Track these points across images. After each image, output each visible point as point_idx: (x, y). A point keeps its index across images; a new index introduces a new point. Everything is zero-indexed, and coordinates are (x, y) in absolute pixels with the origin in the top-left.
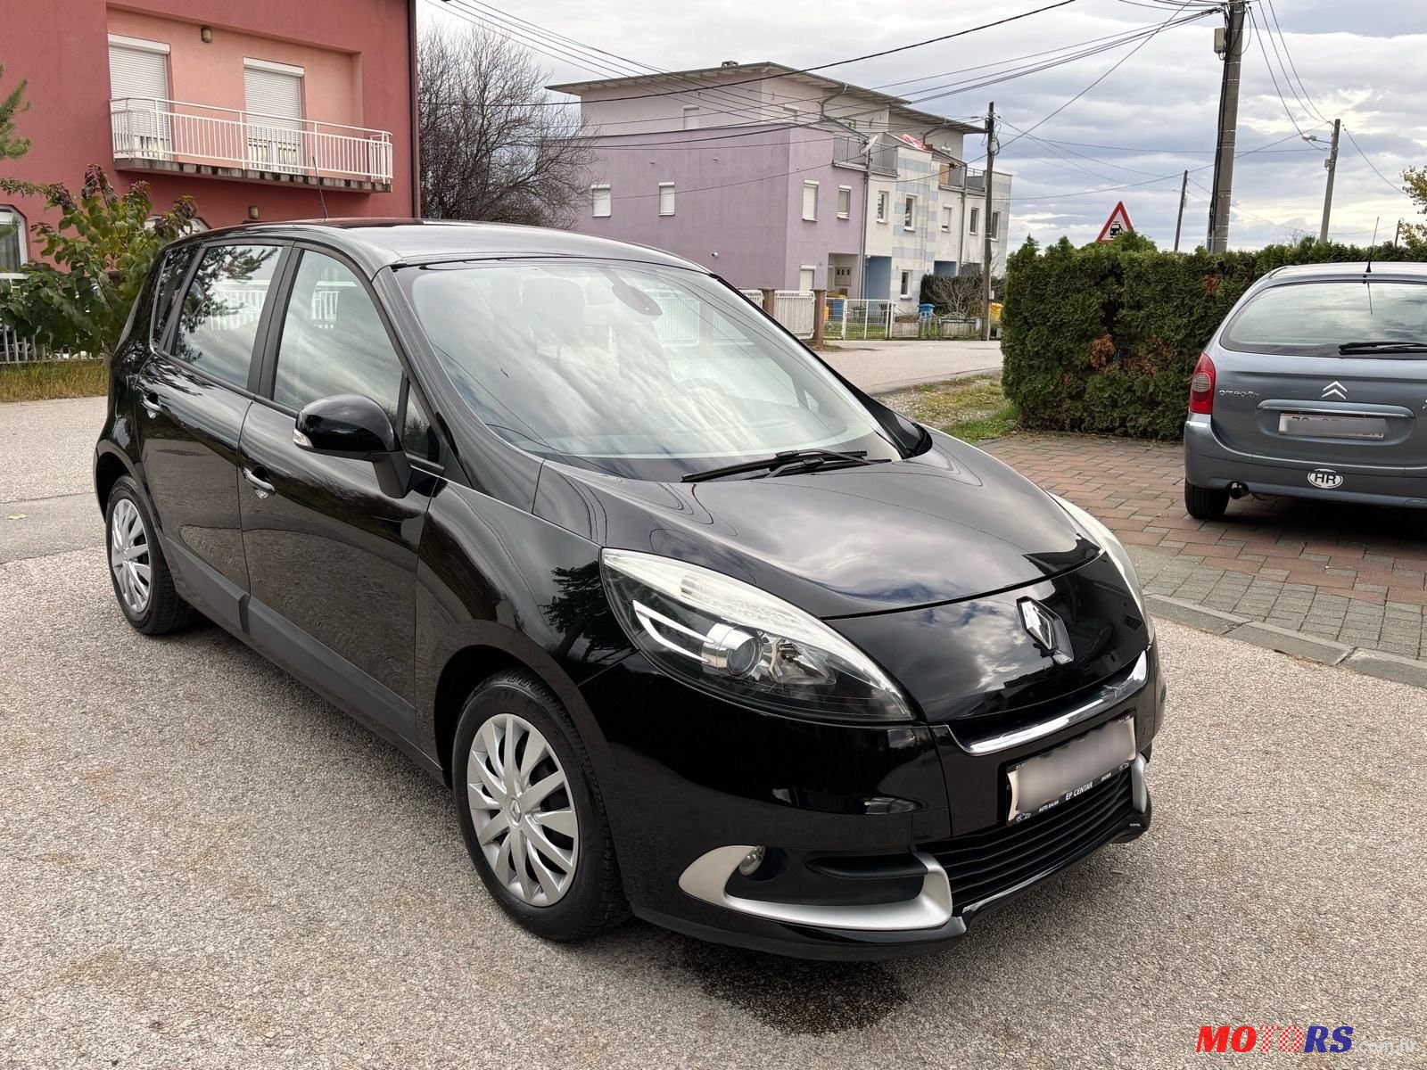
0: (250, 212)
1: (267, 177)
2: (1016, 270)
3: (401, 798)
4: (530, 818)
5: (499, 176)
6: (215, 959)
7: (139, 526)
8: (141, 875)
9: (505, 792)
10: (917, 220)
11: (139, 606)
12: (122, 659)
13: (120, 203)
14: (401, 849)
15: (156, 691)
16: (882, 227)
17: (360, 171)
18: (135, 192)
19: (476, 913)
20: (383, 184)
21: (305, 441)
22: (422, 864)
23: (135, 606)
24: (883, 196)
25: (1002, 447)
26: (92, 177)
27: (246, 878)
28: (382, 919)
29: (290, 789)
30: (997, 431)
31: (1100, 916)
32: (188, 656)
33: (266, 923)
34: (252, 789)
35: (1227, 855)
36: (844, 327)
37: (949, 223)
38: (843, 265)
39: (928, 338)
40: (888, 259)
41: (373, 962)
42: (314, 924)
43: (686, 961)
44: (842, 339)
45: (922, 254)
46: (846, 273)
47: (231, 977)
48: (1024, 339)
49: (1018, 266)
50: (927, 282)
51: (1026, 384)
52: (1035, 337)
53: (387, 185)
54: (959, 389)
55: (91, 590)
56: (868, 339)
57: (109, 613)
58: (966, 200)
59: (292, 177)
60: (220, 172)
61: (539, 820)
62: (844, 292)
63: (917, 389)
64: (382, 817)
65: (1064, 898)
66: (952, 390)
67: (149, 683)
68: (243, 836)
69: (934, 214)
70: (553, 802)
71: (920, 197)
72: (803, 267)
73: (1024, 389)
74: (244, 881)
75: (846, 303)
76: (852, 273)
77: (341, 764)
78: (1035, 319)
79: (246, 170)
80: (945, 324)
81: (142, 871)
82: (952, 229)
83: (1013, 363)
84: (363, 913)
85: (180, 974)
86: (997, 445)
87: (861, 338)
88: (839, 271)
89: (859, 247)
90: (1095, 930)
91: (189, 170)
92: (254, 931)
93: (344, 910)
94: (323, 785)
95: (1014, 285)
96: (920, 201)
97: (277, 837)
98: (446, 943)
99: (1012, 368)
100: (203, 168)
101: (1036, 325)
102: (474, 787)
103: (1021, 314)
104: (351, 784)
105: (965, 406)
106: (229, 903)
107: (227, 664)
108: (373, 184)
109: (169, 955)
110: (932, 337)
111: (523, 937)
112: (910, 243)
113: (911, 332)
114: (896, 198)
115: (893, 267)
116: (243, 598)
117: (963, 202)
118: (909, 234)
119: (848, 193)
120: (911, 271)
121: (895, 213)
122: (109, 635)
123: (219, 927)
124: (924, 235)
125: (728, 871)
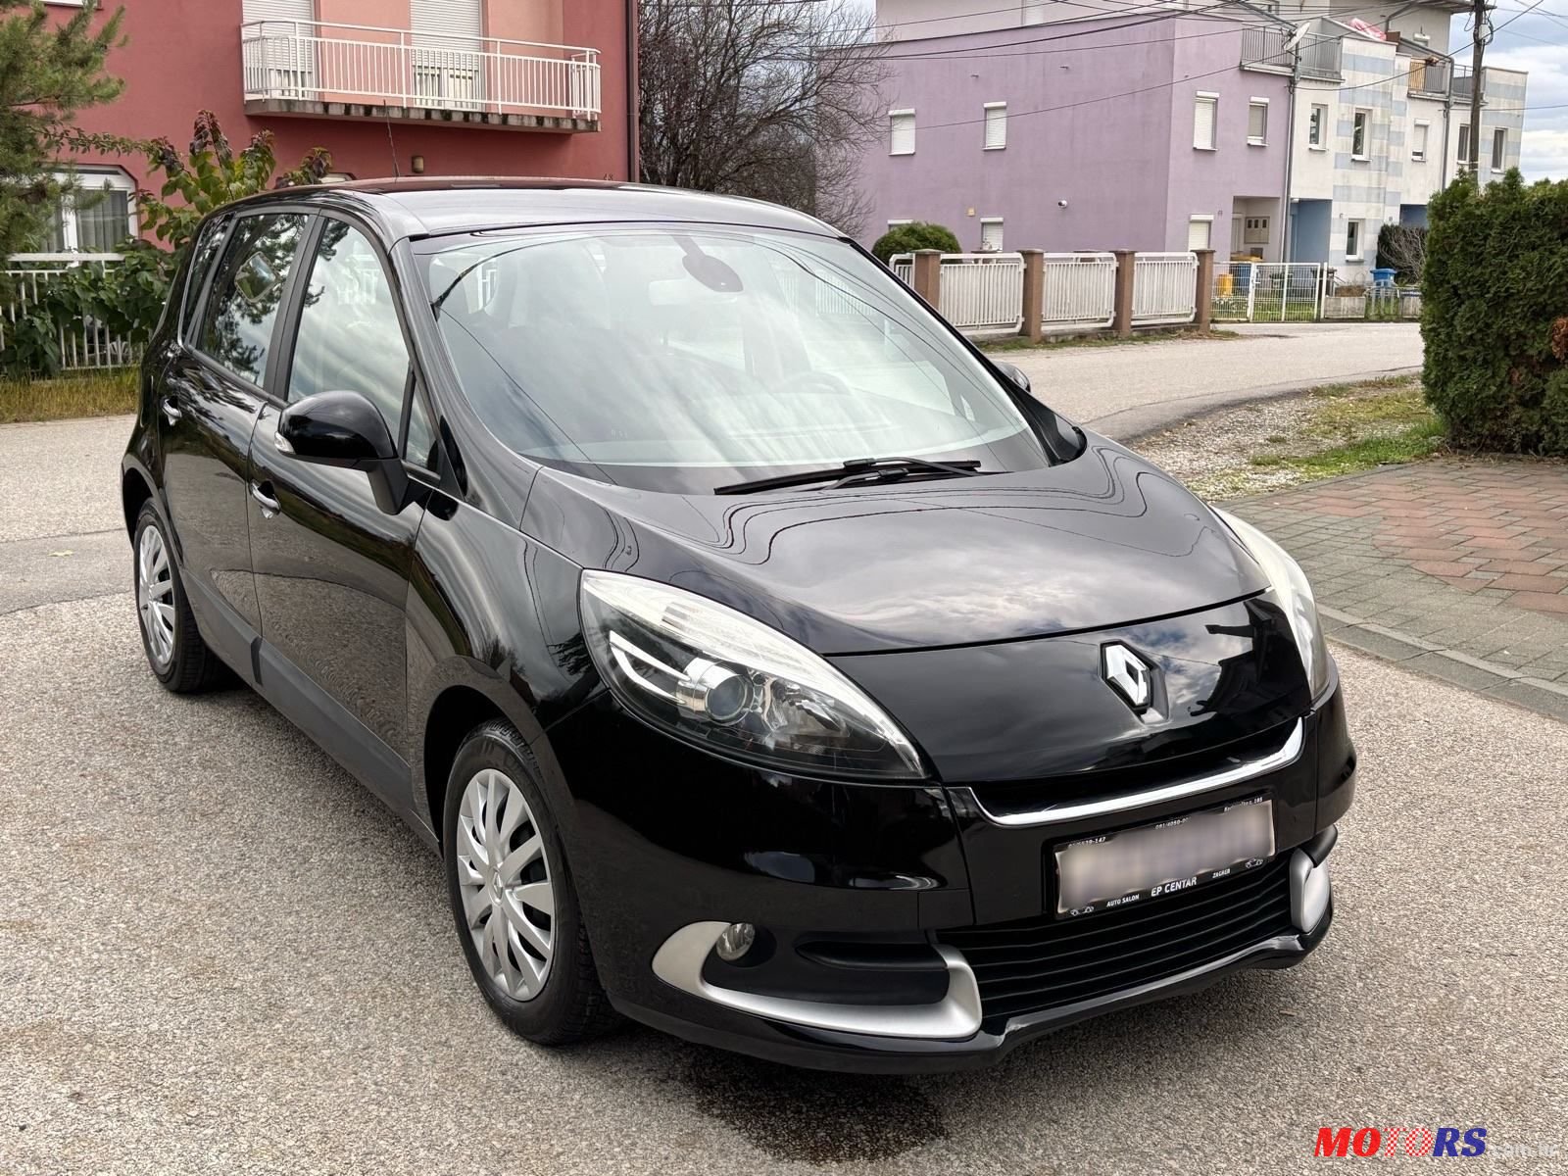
0: (413, 163)
1: (435, 116)
2: (1441, 218)
3: (416, 884)
4: (511, 893)
5: (750, 104)
6: (160, 1036)
7: (164, 557)
8: (101, 948)
9: (487, 863)
10: (1372, 145)
11: (165, 656)
12: (140, 718)
13: (237, 161)
14: (398, 939)
15: (168, 754)
16: (1317, 156)
17: (556, 104)
18: (256, 146)
19: (462, 1012)
20: (586, 121)
21: (286, 447)
22: (417, 956)
23: (161, 657)
24: (1318, 110)
25: (1410, 475)
26: (203, 127)
27: (214, 958)
28: (352, 1009)
29: (290, 868)
30: (1409, 453)
31: (1239, 1062)
32: (214, 718)
33: (222, 1004)
34: (247, 867)
35: (1452, 1003)
36: (1251, 304)
37: (1425, 145)
38: (1257, 213)
39: (1381, 319)
40: (1327, 203)
41: (326, 1052)
42: (274, 1008)
43: (689, 1076)
44: (1248, 322)
45: (1381, 195)
46: (1261, 224)
47: (168, 1056)
48: (1453, 318)
49: (1445, 213)
50: (1386, 235)
51: (1456, 383)
52: (1468, 315)
53: (593, 122)
54: (1381, 394)
55: (124, 640)
56: (1287, 320)
57: (137, 666)
58: (1452, 113)
59: (466, 114)
60: (374, 111)
61: (518, 893)
62: (1257, 253)
63: (1318, 392)
64: (387, 904)
65: (1200, 1038)
66: (1371, 394)
67: (162, 745)
68: (223, 915)
69: (1400, 135)
70: (530, 873)
71: (1377, 112)
72: (1194, 217)
73: (1452, 391)
74: (209, 961)
75: (1254, 270)
76: (1270, 223)
77: (358, 844)
78: (1469, 289)
79: (408, 108)
80: (1406, 299)
81: (103, 944)
82: (1428, 156)
83: (1437, 354)
84: (332, 1003)
85: (117, 1048)
86: (1402, 472)
87: (1278, 321)
88: (1250, 222)
89: (1281, 187)
90: (1225, 1077)
91: (336, 111)
92: (206, 1012)
93: (312, 1000)
94: (330, 865)
95: (1437, 241)
96: (1377, 116)
97: (260, 918)
98: (416, 1039)
99: (1434, 360)
100: (353, 107)
101: (1470, 297)
102: (463, 860)
103: (1448, 283)
104: (363, 866)
105: (1384, 418)
106: (187, 982)
107: (256, 727)
108: (574, 122)
109: (109, 1029)
110: (1386, 318)
111: (506, 1039)
112: (1361, 179)
113: (1353, 311)
114: (1339, 113)
115: (1335, 214)
116: (256, 640)
117: (1447, 115)
118: (1358, 166)
119: (1264, 108)
120: (1364, 219)
121: (1338, 135)
122: (132, 691)
123: (169, 1006)
124: (1384, 166)
125: (701, 952)
